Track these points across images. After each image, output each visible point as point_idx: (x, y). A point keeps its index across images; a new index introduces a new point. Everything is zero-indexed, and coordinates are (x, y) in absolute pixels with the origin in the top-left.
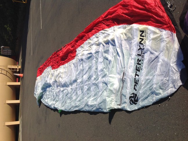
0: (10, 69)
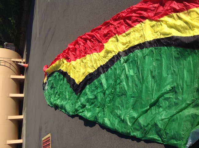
0: (14, 62)
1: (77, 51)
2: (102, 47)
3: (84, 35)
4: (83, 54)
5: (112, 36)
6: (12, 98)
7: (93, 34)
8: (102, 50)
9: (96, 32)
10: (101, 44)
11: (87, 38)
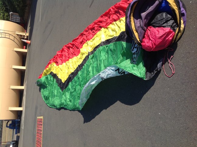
0: (18, 35)
1: (63, 57)
2: (79, 52)
3: (68, 45)
4: (67, 59)
5: (85, 43)
6: (15, 69)
7: (73, 43)
8: (79, 53)
9: (76, 42)
10: (79, 50)
11: (70, 46)
